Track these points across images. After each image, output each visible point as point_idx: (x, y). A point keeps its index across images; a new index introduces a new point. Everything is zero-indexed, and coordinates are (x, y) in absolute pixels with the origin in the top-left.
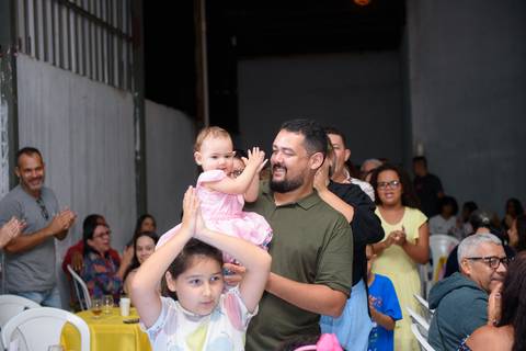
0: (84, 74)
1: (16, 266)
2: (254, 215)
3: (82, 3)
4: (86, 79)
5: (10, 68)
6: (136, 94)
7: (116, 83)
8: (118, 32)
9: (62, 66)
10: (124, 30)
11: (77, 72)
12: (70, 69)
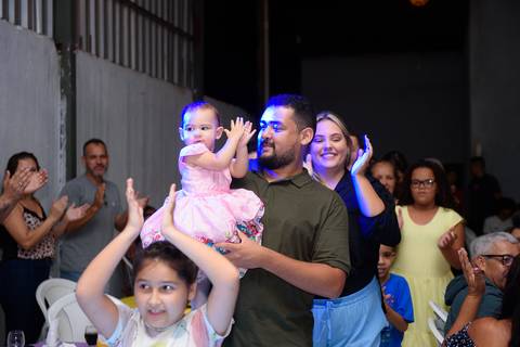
0: (144, 71)
1: (71, 247)
2: (242, 190)
3: (144, 2)
4: (145, 76)
5: (69, 64)
6: (195, 91)
7: (176, 80)
8: (179, 31)
9: (121, 64)
10: (185, 29)
11: (137, 69)
12: (130, 66)
